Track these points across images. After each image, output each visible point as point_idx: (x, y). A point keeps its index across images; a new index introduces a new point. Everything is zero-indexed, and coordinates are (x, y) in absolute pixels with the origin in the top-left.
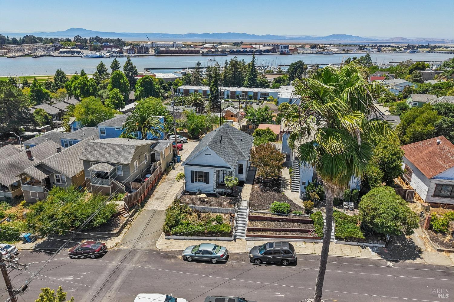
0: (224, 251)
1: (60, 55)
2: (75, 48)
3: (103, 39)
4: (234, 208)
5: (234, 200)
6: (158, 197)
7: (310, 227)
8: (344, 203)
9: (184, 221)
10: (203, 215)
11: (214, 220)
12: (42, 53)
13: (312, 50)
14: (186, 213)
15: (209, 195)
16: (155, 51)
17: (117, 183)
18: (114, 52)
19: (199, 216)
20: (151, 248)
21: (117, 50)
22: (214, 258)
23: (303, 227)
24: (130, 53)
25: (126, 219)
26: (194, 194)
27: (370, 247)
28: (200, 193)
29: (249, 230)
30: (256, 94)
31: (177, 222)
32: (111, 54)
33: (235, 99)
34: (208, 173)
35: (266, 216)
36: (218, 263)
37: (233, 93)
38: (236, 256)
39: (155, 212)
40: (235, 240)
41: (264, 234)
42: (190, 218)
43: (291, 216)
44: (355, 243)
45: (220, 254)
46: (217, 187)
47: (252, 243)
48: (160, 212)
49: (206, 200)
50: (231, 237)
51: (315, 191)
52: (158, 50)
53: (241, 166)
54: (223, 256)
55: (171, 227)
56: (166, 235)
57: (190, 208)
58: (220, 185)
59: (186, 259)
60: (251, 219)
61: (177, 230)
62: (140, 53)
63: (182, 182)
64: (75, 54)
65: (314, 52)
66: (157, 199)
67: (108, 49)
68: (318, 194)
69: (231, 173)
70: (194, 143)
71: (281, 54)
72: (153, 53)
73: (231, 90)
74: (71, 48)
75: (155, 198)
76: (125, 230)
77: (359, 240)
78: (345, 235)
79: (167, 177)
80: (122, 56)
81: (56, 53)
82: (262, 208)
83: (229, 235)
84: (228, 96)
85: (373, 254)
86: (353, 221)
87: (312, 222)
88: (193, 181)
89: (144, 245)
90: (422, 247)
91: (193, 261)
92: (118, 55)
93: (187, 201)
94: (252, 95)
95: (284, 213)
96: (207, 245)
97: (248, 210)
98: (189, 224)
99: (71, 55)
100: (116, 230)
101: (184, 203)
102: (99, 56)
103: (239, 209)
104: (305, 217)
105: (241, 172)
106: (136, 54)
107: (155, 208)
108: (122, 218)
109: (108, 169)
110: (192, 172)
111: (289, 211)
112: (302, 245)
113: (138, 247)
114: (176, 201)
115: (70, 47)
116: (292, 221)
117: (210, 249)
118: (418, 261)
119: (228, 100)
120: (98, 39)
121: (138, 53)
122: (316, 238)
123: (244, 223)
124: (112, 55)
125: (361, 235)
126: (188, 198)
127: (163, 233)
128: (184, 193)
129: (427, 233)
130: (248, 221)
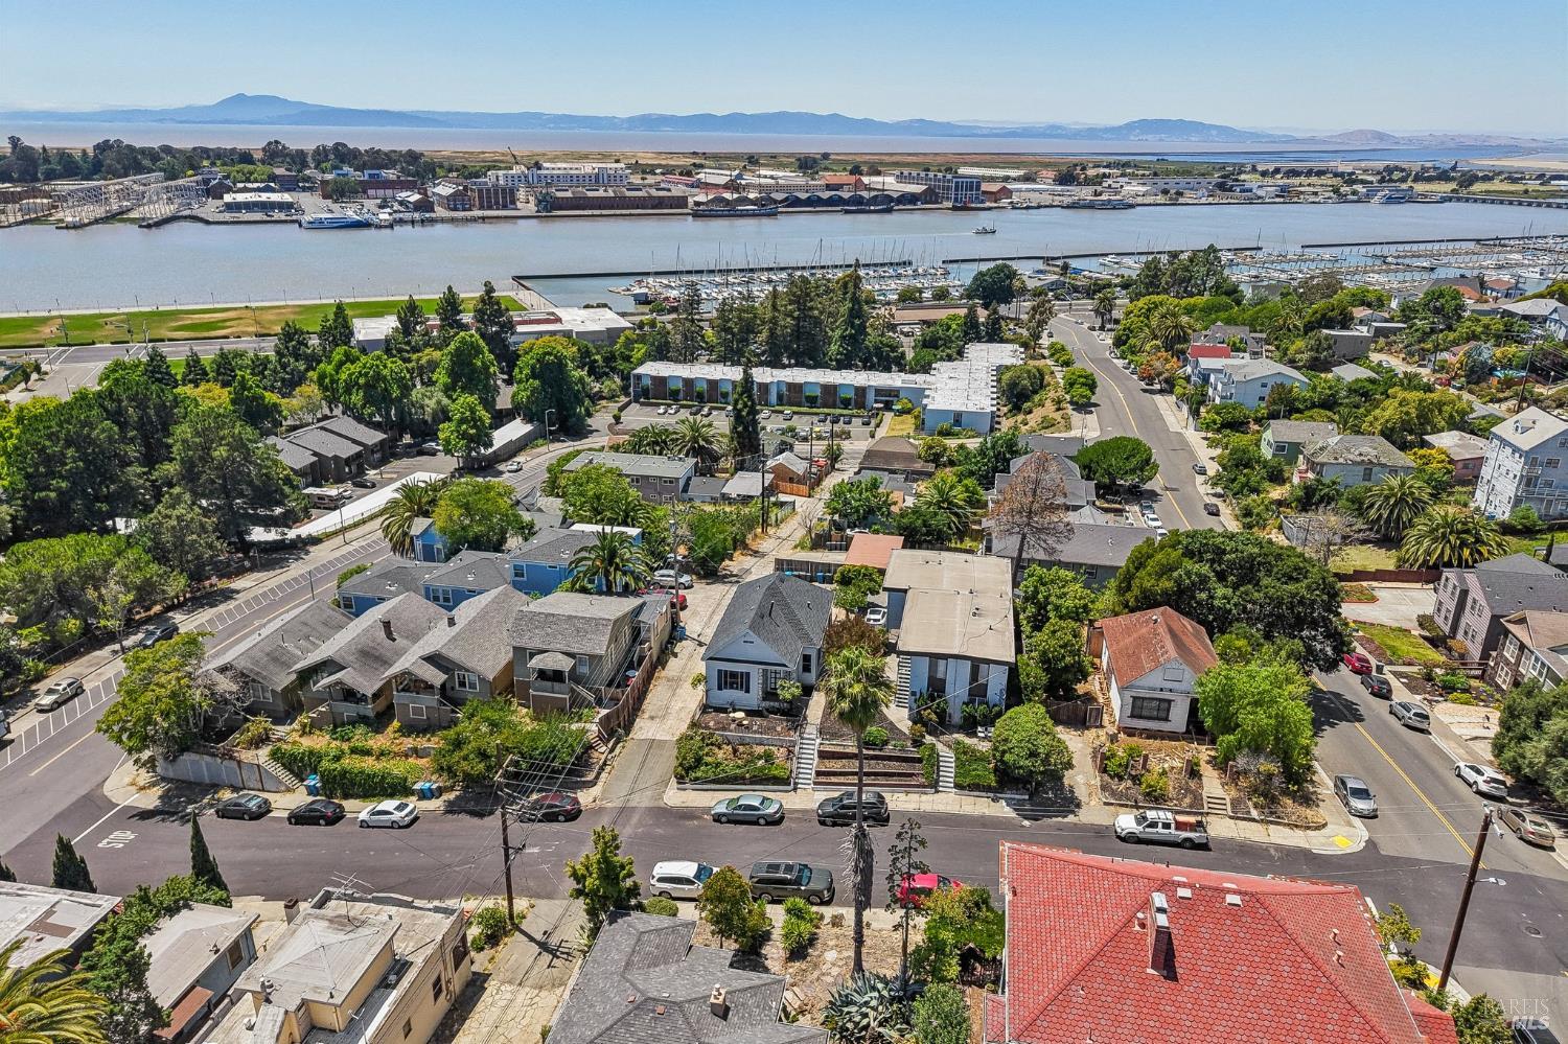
0: (778, 806)
1: (227, 216)
2: (273, 190)
3: (359, 151)
4: (795, 737)
5: (793, 722)
6: (653, 714)
7: (917, 768)
8: (980, 729)
9: (708, 759)
10: (741, 749)
11: (760, 757)
12: (167, 210)
13: (1060, 188)
14: (712, 744)
15: (750, 713)
16: (539, 202)
17: (580, 689)
18: (401, 203)
19: (735, 751)
20: (656, 804)
21: (412, 199)
22: (763, 816)
23: (904, 768)
24: (455, 209)
25: (603, 757)
26: (724, 710)
27: (1006, 799)
28: (735, 711)
29: (818, 773)
30: (861, 392)
31: (699, 761)
32: (395, 212)
33: (799, 405)
34: (748, 674)
35: (847, 751)
36: (768, 824)
37: (795, 388)
38: (796, 815)
39: (652, 744)
40: (795, 789)
41: (842, 779)
42: (720, 754)
43: (889, 750)
44: (984, 794)
45: (771, 810)
46: (764, 699)
47: (822, 795)
48: (662, 743)
49: (745, 722)
50: (789, 784)
51: (930, 708)
52: (548, 198)
53: (807, 658)
54: (776, 813)
55: (688, 770)
56: (679, 783)
57: (718, 736)
58: (770, 694)
59: (718, 818)
60: (823, 755)
61: (699, 774)
62: (490, 208)
63: (701, 688)
64: (278, 215)
65: (1067, 200)
66: (652, 718)
67: (381, 192)
68: (936, 713)
69: (788, 675)
70: (708, 587)
71: (955, 208)
72: (531, 208)
73: (789, 380)
74: (259, 190)
75: (646, 716)
76: (603, 775)
77: (988, 789)
78: (968, 781)
79: (663, 673)
80: (432, 221)
81: (211, 208)
82: (841, 736)
83: (785, 781)
84: (780, 397)
85: (1007, 809)
86: (983, 758)
87: (920, 760)
88: (720, 688)
89: (642, 800)
90: (1083, 798)
91: (729, 822)
92: (417, 216)
93: (712, 724)
94: (851, 394)
95: (875, 744)
96: (751, 798)
97: (818, 741)
98: (718, 765)
99: (265, 218)
100: (590, 777)
101: (707, 728)
102: (358, 221)
103: (802, 738)
104: (913, 752)
105: (807, 669)
106: (477, 213)
107: (650, 736)
108: (596, 754)
109: (565, 664)
110: (720, 671)
111: (886, 743)
112: (902, 796)
113: (632, 804)
114: (694, 725)
115: (256, 185)
116: (890, 758)
117: (756, 803)
118: (1071, 818)
119: (780, 408)
120: (342, 155)
121: (482, 208)
122: (924, 787)
123: (810, 763)
124: (397, 216)
125: (992, 780)
126: (713, 719)
127: (674, 780)
128: (705, 708)
129: (1098, 778)
130: (817, 759)
